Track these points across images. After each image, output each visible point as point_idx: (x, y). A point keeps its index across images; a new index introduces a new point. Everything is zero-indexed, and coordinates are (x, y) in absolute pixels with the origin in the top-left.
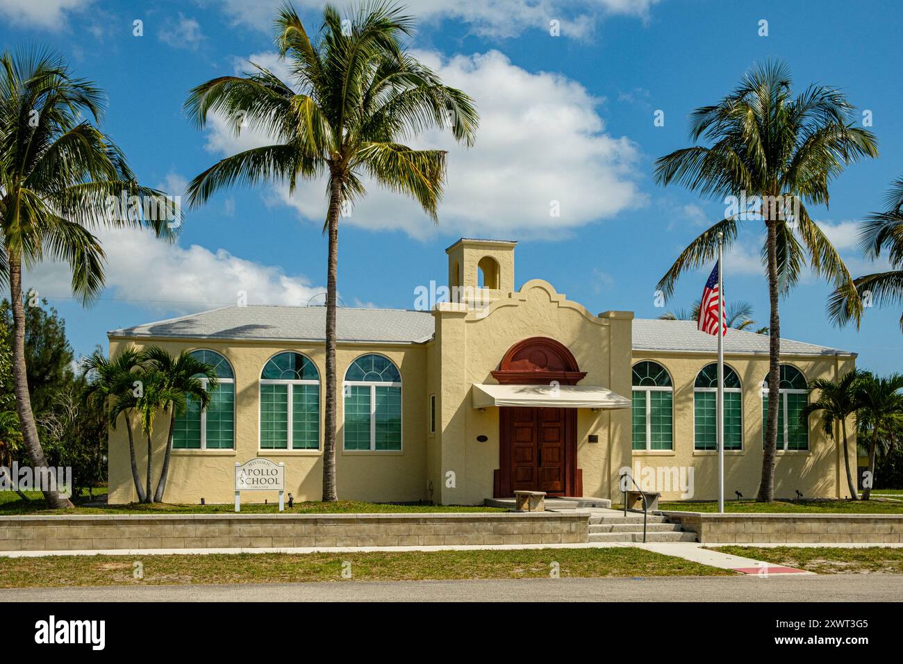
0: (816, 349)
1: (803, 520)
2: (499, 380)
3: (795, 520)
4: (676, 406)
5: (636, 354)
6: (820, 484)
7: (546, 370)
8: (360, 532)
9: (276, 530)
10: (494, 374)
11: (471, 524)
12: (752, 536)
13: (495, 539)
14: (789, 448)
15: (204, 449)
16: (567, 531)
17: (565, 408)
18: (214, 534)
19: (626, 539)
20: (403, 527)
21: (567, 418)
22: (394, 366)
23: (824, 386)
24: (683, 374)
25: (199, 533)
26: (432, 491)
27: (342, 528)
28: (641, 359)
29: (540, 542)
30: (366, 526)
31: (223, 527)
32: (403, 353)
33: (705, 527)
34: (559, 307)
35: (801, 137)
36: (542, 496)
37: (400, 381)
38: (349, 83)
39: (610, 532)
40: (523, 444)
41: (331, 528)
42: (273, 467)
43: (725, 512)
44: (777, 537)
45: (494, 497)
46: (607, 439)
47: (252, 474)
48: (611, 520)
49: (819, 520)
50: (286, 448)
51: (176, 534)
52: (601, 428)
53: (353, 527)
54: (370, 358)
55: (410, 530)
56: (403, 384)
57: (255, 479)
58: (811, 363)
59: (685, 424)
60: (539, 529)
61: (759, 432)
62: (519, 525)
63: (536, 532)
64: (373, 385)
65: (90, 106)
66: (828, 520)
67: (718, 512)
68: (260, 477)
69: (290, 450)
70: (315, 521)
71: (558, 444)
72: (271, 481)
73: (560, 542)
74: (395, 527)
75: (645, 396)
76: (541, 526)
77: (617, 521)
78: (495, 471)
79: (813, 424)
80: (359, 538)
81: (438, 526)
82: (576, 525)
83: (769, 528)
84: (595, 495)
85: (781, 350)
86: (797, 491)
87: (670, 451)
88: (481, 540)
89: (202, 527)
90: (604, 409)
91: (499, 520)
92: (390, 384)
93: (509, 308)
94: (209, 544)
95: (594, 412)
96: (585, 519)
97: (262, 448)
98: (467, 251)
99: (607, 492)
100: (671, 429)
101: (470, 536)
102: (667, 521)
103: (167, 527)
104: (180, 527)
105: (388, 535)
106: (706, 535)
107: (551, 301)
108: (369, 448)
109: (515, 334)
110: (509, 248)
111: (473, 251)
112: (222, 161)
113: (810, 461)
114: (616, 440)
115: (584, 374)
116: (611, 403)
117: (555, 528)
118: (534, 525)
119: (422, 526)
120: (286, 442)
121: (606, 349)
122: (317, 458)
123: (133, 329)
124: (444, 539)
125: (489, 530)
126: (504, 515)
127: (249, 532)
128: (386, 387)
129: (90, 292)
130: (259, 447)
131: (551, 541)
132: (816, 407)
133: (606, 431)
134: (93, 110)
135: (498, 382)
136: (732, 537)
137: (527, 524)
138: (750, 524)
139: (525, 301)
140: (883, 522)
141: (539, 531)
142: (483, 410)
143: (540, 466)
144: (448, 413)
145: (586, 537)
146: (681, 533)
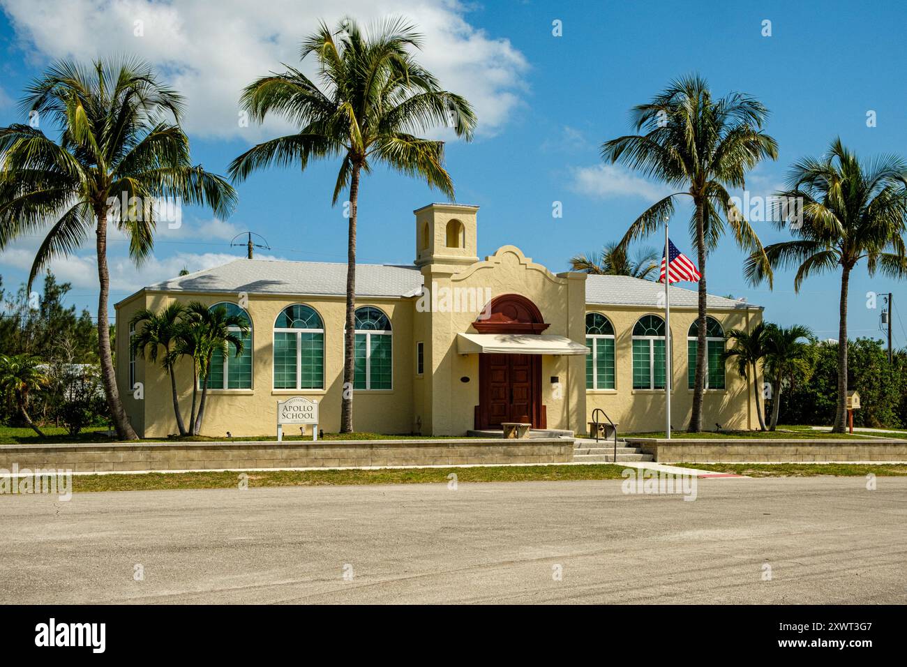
0: (731, 304)
1: (732, 444)
2: (478, 330)
3: (726, 444)
4: (618, 352)
5: (589, 307)
6: (735, 418)
7: (516, 322)
8: (405, 454)
9: (341, 454)
10: (474, 325)
11: (487, 448)
14: (710, 388)
15: (226, 390)
16: (558, 453)
17: (532, 355)
18: (296, 457)
19: (601, 459)
20: (437, 450)
21: (533, 363)
22: (385, 317)
23: (738, 335)
24: (623, 323)
25: (284, 456)
26: (419, 424)
27: (391, 451)
30: (409, 450)
31: (302, 451)
32: (393, 306)
33: (660, 450)
34: (527, 269)
35: (724, 133)
36: (527, 427)
37: (391, 330)
38: (370, 88)
39: (588, 454)
40: (497, 384)
41: (383, 451)
42: (308, 404)
43: (671, 438)
44: (712, 458)
45: (475, 429)
46: (565, 380)
47: (292, 410)
48: (587, 446)
49: (743, 444)
50: (295, 388)
51: (267, 457)
52: (561, 371)
53: (399, 450)
54: (366, 310)
55: (442, 452)
56: (393, 332)
57: (294, 415)
58: (728, 315)
59: (625, 366)
60: (537, 451)
61: (685, 374)
63: (535, 454)
64: (369, 333)
65: (173, 108)
66: (750, 444)
67: (668, 438)
68: (298, 412)
69: (299, 389)
70: (372, 446)
71: (525, 384)
72: (307, 416)
73: (553, 461)
74: (431, 450)
75: (593, 343)
77: (591, 446)
78: (475, 407)
79: (729, 367)
80: (404, 459)
81: (462, 449)
82: (565, 449)
83: (707, 450)
84: (556, 428)
85: (707, 303)
86: (717, 424)
87: (613, 390)
88: (495, 459)
89: (286, 451)
90: (563, 355)
92: (382, 332)
94: (292, 464)
95: (555, 357)
96: (571, 443)
97: (275, 388)
98: (437, 215)
99: (566, 425)
100: (613, 371)
101: (486, 457)
102: (629, 446)
103: (261, 451)
104: (270, 451)
105: (425, 456)
106: (660, 456)
107: (520, 264)
108: (365, 388)
110: (474, 212)
111: (442, 215)
112: (258, 146)
113: (727, 398)
114: (573, 380)
115: (548, 326)
116: (570, 351)
117: (549, 451)
119: (451, 449)
120: (296, 383)
121: (564, 306)
122: (322, 397)
123: (166, 283)
124: (467, 460)
125: (500, 453)
127: (322, 455)
128: (379, 335)
129: (141, 255)
130: (273, 387)
132: (732, 352)
133: (565, 374)
134: (174, 112)
135: (478, 332)
136: (680, 458)
137: (528, 448)
138: (693, 447)
139: (499, 263)
140: (791, 446)
141: (537, 453)
142: (466, 355)
143: (511, 403)
144: (438, 358)
145: (572, 458)
146: (642, 455)
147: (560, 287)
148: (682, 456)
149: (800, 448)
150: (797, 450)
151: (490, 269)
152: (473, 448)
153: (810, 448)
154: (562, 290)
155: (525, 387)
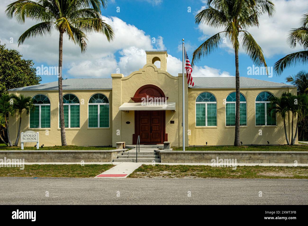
2: (134, 101)
10: (132, 99)
11: (64, 154)
12: (184, 160)
13: (74, 160)
14: (267, 125)
15: (40, 128)
16: (103, 158)
19: (130, 161)
20: (38, 155)
22: (106, 97)
29: (92, 161)
32: (110, 93)
33: (162, 157)
34: (158, 73)
37: (109, 103)
39: (127, 158)
40: (144, 125)
42: (34, 134)
45: (133, 144)
46: (178, 122)
50: (68, 127)
52: (176, 118)
54: (97, 95)
55: (41, 156)
57: (28, 138)
58: (277, 91)
60: (91, 157)
62: (83, 155)
63: (90, 158)
64: (99, 104)
68: (30, 137)
69: (70, 128)
72: (33, 139)
73: (100, 162)
74: (35, 155)
75: (205, 106)
76: (92, 155)
78: (133, 134)
82: (107, 156)
86: (268, 142)
87: (216, 126)
88: (68, 160)
91: (75, 153)
93: (138, 74)
95: (172, 112)
96: (110, 153)
99: (178, 142)
101: (64, 159)
102: (155, 154)
105: (32, 158)
107: (155, 71)
108: (97, 127)
109: (140, 84)
115: (167, 98)
117: (98, 156)
118: (90, 155)
121: (177, 89)
122: (78, 131)
124: (54, 160)
126: (77, 151)
128: (104, 105)
131: (96, 161)
135: (134, 102)
137: (86, 155)
138: (183, 155)
139: (145, 71)
140: (246, 155)
141: (91, 158)
142: (127, 112)
143: (151, 133)
144: (115, 114)
145: (111, 160)
146: (155, 158)
147: (176, 80)
148: (176, 160)
149: (253, 156)
150: (250, 157)
151: (140, 74)
152: (57, 154)
153: (260, 156)
154: (176, 81)
155: (158, 125)
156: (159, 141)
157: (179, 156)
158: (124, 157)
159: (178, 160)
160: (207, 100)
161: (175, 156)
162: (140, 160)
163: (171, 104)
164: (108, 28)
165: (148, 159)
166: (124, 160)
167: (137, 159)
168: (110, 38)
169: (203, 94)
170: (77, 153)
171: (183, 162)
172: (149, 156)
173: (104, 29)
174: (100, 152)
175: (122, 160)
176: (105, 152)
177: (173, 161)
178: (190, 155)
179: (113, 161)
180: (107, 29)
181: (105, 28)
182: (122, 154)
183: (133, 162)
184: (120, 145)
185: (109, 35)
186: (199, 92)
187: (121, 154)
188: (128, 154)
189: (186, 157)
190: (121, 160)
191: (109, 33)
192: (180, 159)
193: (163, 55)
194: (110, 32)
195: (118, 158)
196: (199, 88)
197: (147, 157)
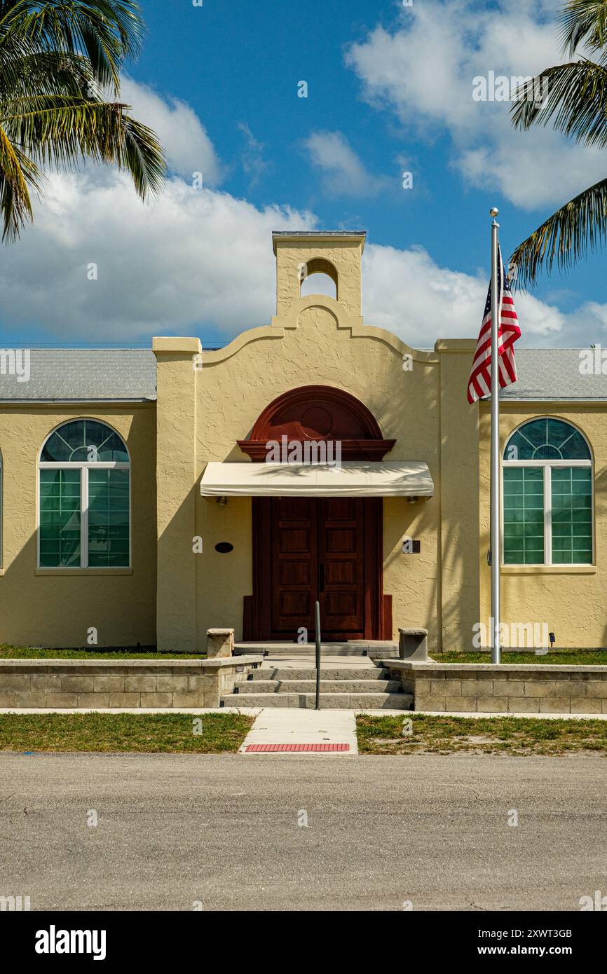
2: (250, 455)
10: (241, 445)
12: (507, 701)
13: (66, 699)
16: (183, 689)
21: (368, 513)
22: (116, 436)
28: (533, 415)
29: (138, 705)
32: (132, 416)
34: (352, 337)
36: (226, 636)
37: (127, 460)
39: (276, 691)
40: (291, 556)
46: (436, 546)
52: (427, 531)
54: (79, 426)
56: (132, 465)
60: (136, 686)
62: (103, 678)
63: (131, 689)
64: (85, 466)
67: (492, 663)
71: (352, 556)
73: (171, 705)
75: (542, 477)
76: (140, 681)
77: (300, 675)
78: (246, 598)
82: (198, 681)
87: (587, 565)
91: (72, 670)
92: (111, 465)
93: (269, 341)
95: (412, 503)
96: (213, 670)
98: (282, 252)
99: (436, 633)
100: (589, 529)
102: (387, 676)
106: (422, 698)
107: (339, 328)
108: (78, 564)
109: (278, 383)
110: (357, 244)
114: (452, 549)
115: (391, 443)
117: (163, 684)
118: (129, 679)
121: (434, 403)
125: (55, 686)
126: (76, 662)
128: (106, 470)
131: (156, 703)
133: (435, 535)
135: (249, 458)
137: (116, 677)
138: (503, 680)
139: (294, 329)
141: (135, 689)
142: (221, 502)
143: (322, 590)
144: (168, 507)
145: (214, 699)
146: (388, 694)
147: (429, 369)
148: (477, 698)
151: (274, 341)
154: (432, 373)
155: (350, 560)
156: (355, 626)
157: (486, 685)
158: (263, 689)
159: (485, 701)
160: (549, 454)
161: (470, 685)
162: (328, 699)
163: (411, 468)
164: (139, 141)
165: (363, 698)
166: (266, 698)
167: (320, 694)
168: (148, 182)
169: (533, 426)
170: (78, 672)
171: (505, 708)
172: (360, 684)
173: (122, 141)
174: (172, 668)
175: (257, 699)
176: (190, 667)
177: (465, 703)
178: (531, 680)
179: (222, 704)
180: (136, 146)
181: (128, 139)
182: (250, 678)
183: (303, 706)
184: (225, 641)
185: (144, 169)
186: (520, 419)
187: (246, 676)
188: (274, 674)
189: (516, 689)
190: (254, 701)
191: (143, 161)
192: (492, 696)
193: (347, 252)
194: (145, 158)
195: (236, 691)
196: (518, 400)
197: (355, 688)
